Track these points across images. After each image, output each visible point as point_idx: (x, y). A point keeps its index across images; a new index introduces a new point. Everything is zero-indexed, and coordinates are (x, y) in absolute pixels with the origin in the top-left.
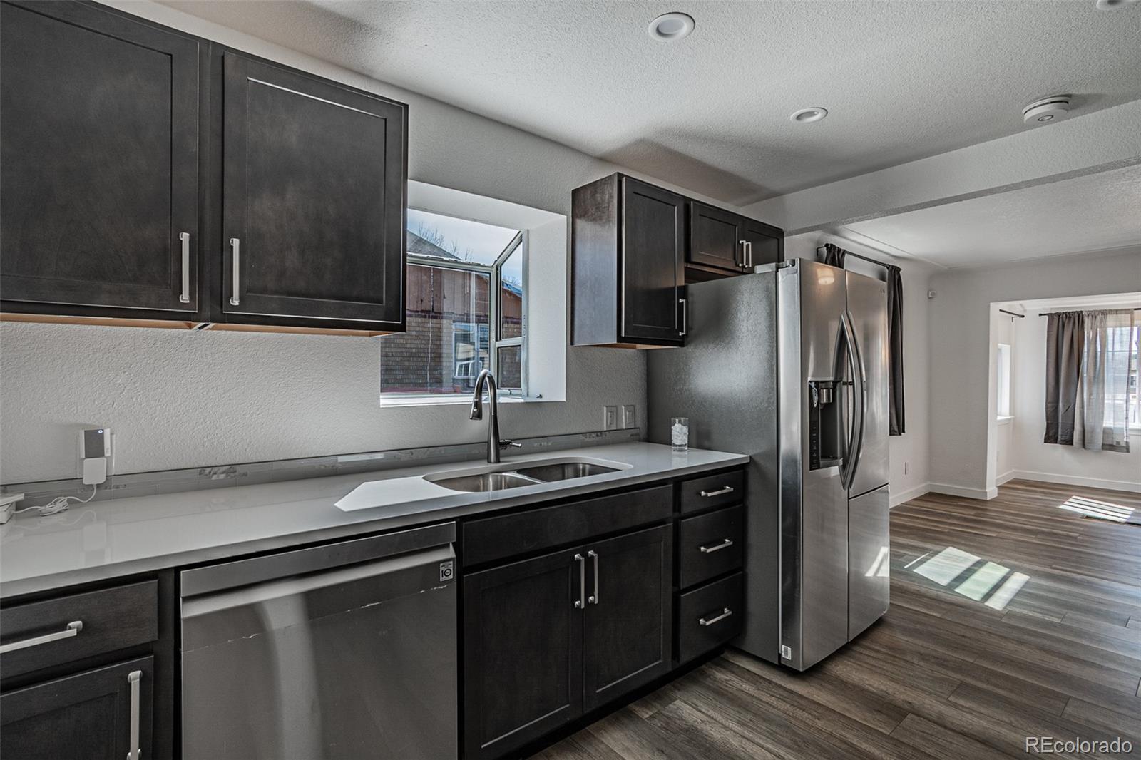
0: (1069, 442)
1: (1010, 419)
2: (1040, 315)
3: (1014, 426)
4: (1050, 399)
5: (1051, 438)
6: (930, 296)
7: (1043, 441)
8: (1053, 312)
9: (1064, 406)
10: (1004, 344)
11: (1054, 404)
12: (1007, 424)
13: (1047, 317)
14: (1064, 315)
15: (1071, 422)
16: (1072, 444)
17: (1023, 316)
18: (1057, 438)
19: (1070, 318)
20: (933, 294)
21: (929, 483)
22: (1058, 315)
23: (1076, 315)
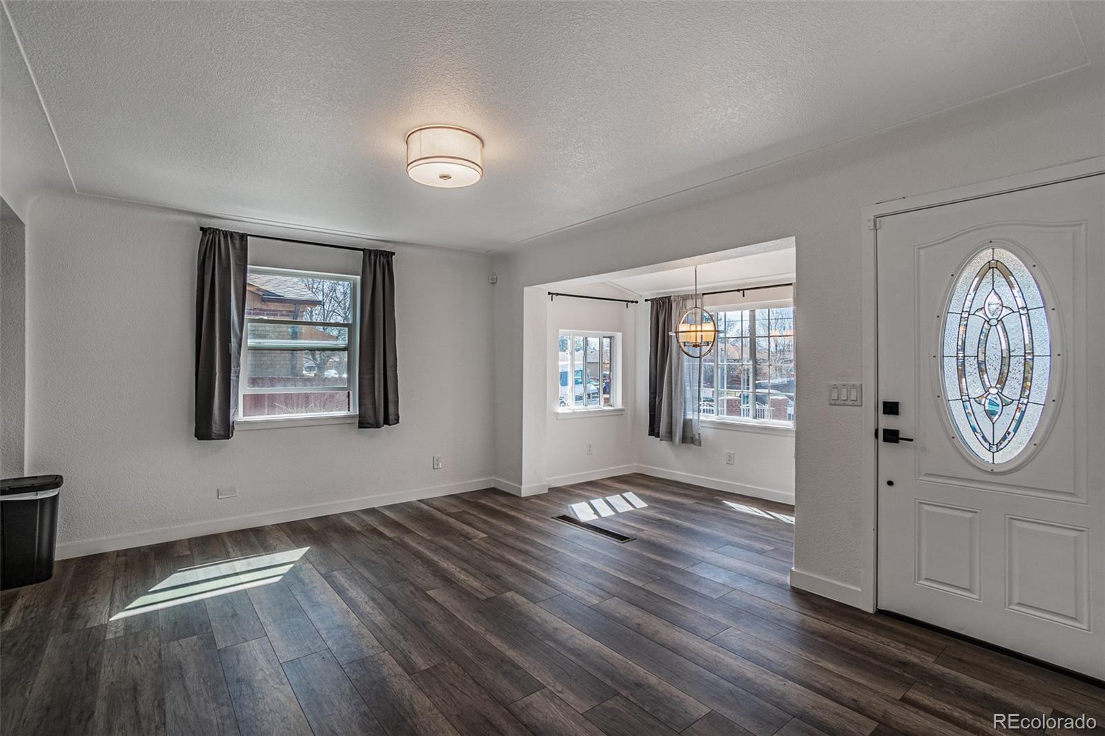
0: (658, 435)
1: (623, 410)
2: (647, 300)
3: (632, 417)
6: (492, 282)
8: (654, 298)
9: (659, 396)
13: (650, 302)
14: (661, 301)
16: (660, 437)
17: (636, 302)
19: (664, 303)
21: (493, 478)
22: (657, 300)
23: (667, 300)
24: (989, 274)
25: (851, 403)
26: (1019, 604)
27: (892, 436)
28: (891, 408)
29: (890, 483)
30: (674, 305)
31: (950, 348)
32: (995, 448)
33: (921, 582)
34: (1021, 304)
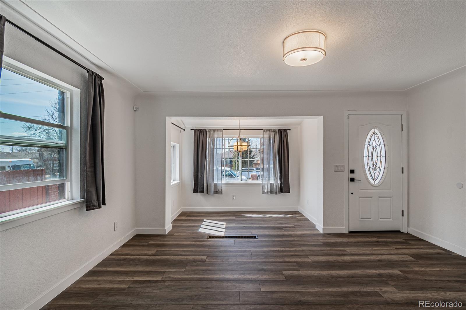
0: (202, 192)
1: (179, 182)
2: (191, 130)
3: (181, 185)
4: (195, 172)
5: (196, 190)
6: (135, 110)
7: (193, 192)
8: (196, 129)
9: (200, 174)
10: (177, 143)
11: (196, 174)
12: (179, 185)
13: (193, 131)
14: (200, 131)
15: (203, 182)
16: (203, 193)
17: (184, 130)
18: (198, 190)
19: (202, 132)
20: (137, 108)
21: (136, 228)
22: (198, 130)
23: (204, 131)
24: (374, 135)
25: (341, 171)
26: (381, 218)
27: (352, 180)
28: (352, 172)
29: (352, 194)
30: (208, 133)
31: (365, 155)
32: (374, 180)
33: (360, 220)
34: (380, 144)
